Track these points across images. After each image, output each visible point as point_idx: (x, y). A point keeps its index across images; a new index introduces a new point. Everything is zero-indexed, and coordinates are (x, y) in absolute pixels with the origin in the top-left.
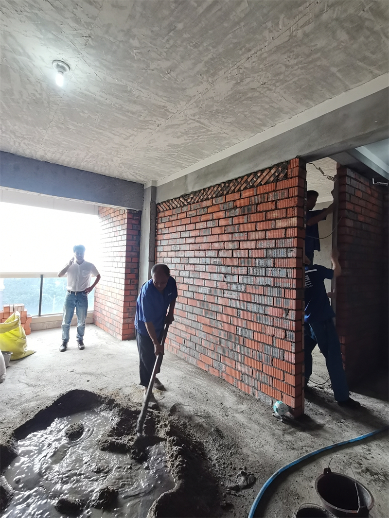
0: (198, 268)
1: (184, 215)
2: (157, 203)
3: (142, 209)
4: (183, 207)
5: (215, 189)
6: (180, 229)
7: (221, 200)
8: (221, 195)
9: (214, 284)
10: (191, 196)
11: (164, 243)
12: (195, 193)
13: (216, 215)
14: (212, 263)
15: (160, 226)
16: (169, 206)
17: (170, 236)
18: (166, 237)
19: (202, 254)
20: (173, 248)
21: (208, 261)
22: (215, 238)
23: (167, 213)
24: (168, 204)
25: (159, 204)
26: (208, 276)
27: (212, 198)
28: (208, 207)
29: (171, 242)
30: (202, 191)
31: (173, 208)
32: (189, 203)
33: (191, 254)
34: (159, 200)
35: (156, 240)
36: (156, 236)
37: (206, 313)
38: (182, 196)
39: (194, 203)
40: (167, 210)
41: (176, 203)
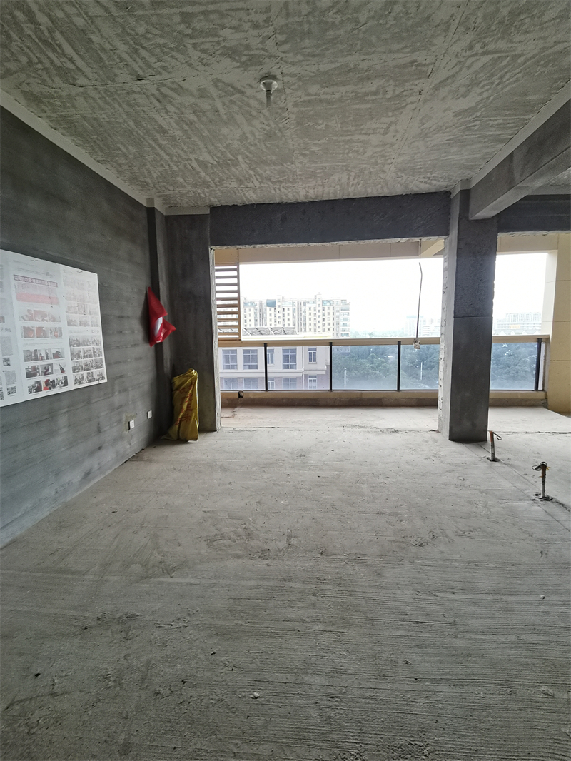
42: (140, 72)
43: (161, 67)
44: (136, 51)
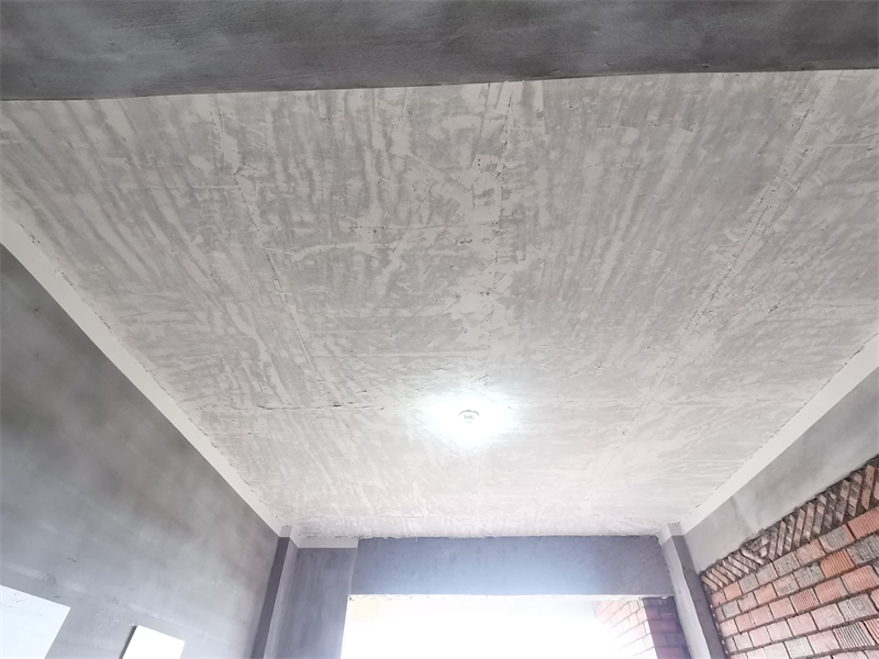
1: (769, 592)
2: (698, 573)
3: (673, 592)
4: (757, 571)
5: (811, 513)
7: (838, 538)
8: (835, 524)
10: (764, 542)
12: (769, 531)
15: (728, 628)
16: (725, 575)
23: (729, 593)
24: (722, 570)
25: (704, 573)
27: (816, 535)
28: (818, 562)
30: (783, 525)
31: (738, 578)
32: (768, 560)
34: (701, 564)
38: (748, 545)
39: (778, 556)
40: (725, 585)
41: (736, 563)
42: (340, 400)
43: (363, 396)
44: (344, 382)
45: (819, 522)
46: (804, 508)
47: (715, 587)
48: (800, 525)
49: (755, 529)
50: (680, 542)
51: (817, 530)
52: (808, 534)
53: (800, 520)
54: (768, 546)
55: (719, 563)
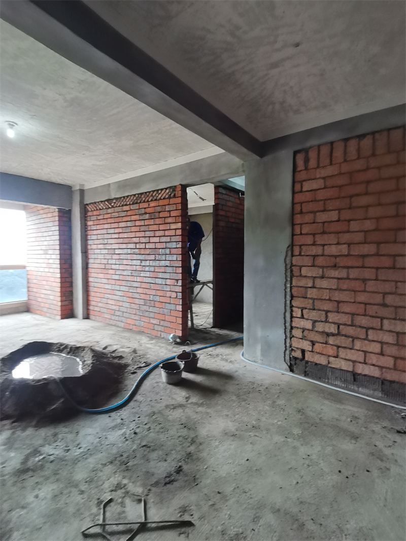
0: (122, 257)
1: (109, 216)
2: (85, 203)
3: (72, 208)
4: (108, 209)
5: (132, 198)
6: (106, 226)
7: (136, 206)
8: (137, 203)
9: (134, 268)
10: (114, 201)
11: (94, 237)
12: (116, 199)
13: (133, 218)
14: (132, 253)
15: (89, 223)
16: (96, 207)
17: (99, 232)
18: (95, 232)
19: (124, 246)
20: (101, 241)
21: (129, 251)
22: (133, 235)
23: (95, 213)
24: (96, 205)
25: (87, 204)
26: (130, 262)
27: (130, 204)
28: (127, 211)
29: (99, 237)
30: (123, 198)
31: (100, 209)
32: (113, 207)
33: (116, 246)
34: (87, 201)
35: (87, 235)
36: (86, 231)
37: (129, 289)
38: (108, 200)
39: (116, 207)
40: (94, 210)
41: (102, 205)
45: (133, 201)
46: (131, 196)
47: (90, 210)
48: (127, 200)
49: (113, 197)
50: (82, 192)
51: (131, 203)
52: (128, 203)
53: (128, 199)
54: (115, 203)
55: (95, 203)
